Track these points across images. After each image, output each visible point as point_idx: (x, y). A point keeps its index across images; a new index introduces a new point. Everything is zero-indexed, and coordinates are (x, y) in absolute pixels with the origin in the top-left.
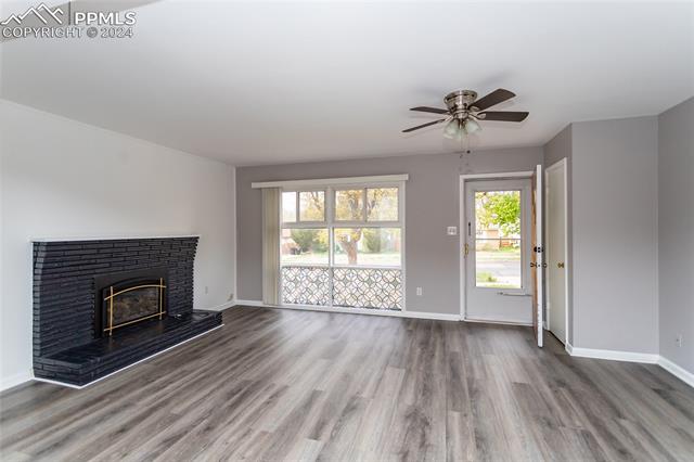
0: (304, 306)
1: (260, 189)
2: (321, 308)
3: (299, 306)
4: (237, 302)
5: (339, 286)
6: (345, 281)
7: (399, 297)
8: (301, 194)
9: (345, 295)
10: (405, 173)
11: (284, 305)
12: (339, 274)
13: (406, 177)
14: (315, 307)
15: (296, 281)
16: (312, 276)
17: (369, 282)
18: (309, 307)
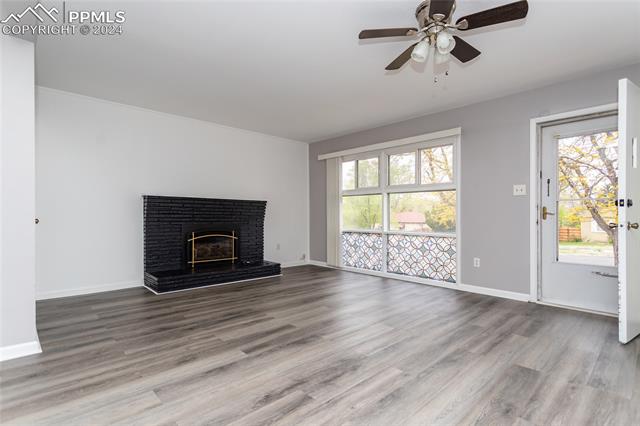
0: (362, 270)
1: (325, 160)
2: (376, 273)
3: (357, 269)
4: (308, 261)
5: (394, 252)
6: (399, 247)
7: (454, 267)
8: (360, 162)
9: (399, 262)
10: (458, 126)
11: (345, 267)
12: (393, 240)
13: (458, 130)
14: (371, 272)
15: (355, 247)
16: (369, 242)
17: (423, 249)
18: (366, 271)
